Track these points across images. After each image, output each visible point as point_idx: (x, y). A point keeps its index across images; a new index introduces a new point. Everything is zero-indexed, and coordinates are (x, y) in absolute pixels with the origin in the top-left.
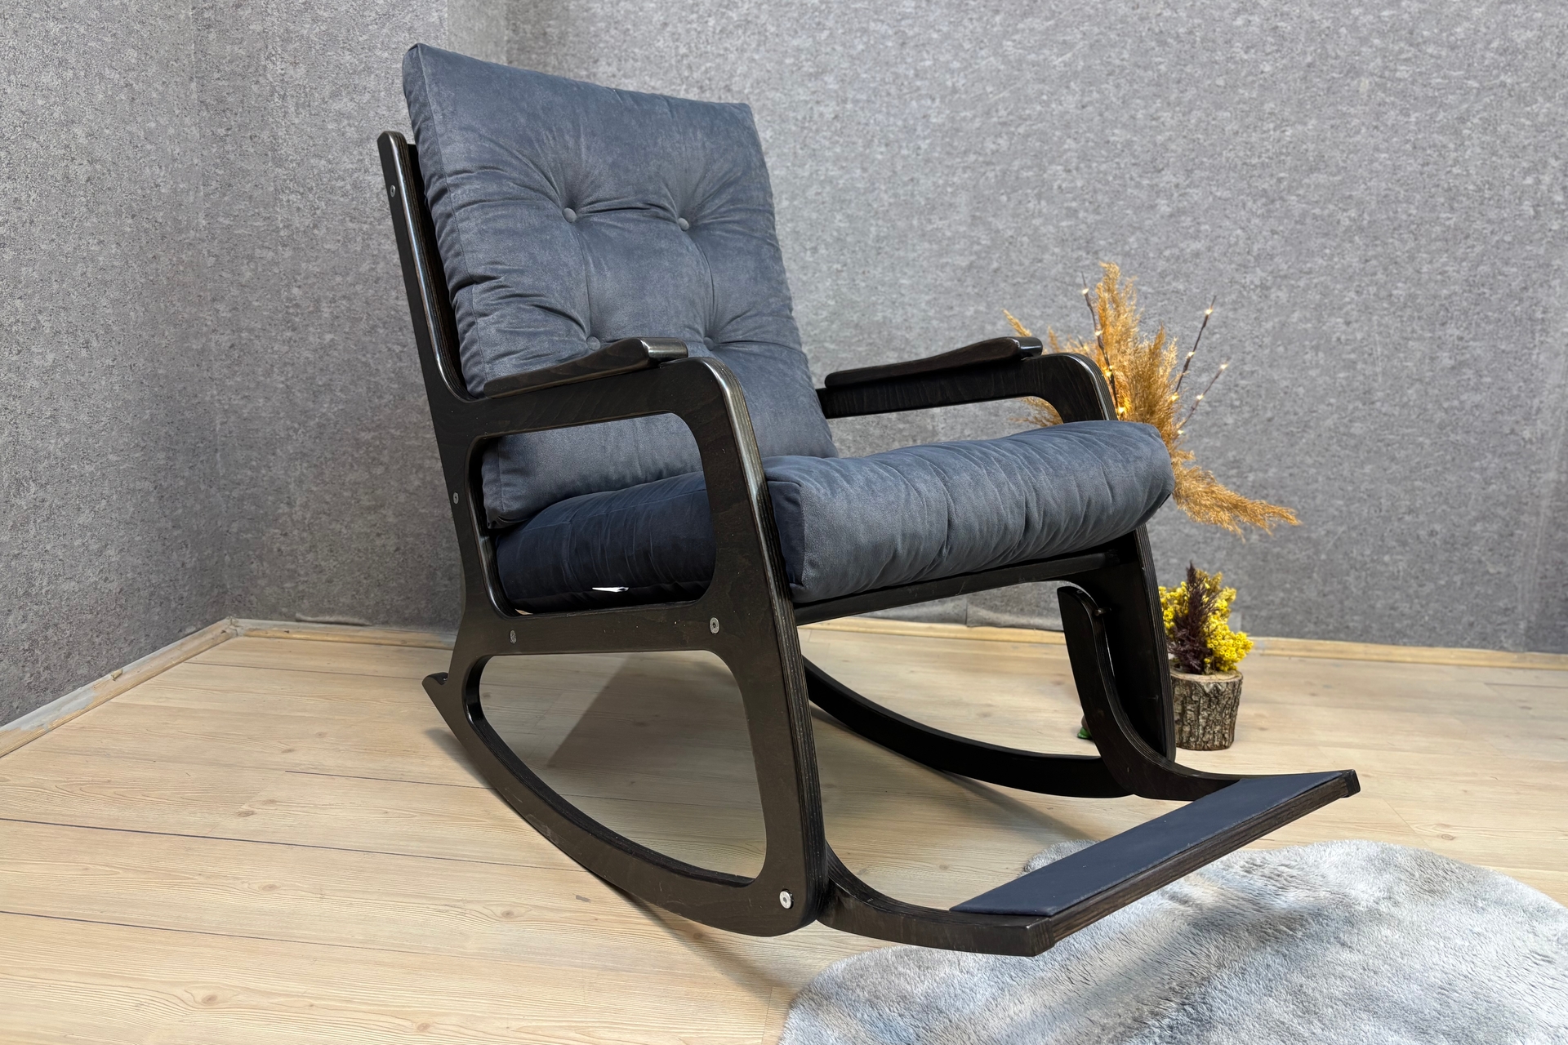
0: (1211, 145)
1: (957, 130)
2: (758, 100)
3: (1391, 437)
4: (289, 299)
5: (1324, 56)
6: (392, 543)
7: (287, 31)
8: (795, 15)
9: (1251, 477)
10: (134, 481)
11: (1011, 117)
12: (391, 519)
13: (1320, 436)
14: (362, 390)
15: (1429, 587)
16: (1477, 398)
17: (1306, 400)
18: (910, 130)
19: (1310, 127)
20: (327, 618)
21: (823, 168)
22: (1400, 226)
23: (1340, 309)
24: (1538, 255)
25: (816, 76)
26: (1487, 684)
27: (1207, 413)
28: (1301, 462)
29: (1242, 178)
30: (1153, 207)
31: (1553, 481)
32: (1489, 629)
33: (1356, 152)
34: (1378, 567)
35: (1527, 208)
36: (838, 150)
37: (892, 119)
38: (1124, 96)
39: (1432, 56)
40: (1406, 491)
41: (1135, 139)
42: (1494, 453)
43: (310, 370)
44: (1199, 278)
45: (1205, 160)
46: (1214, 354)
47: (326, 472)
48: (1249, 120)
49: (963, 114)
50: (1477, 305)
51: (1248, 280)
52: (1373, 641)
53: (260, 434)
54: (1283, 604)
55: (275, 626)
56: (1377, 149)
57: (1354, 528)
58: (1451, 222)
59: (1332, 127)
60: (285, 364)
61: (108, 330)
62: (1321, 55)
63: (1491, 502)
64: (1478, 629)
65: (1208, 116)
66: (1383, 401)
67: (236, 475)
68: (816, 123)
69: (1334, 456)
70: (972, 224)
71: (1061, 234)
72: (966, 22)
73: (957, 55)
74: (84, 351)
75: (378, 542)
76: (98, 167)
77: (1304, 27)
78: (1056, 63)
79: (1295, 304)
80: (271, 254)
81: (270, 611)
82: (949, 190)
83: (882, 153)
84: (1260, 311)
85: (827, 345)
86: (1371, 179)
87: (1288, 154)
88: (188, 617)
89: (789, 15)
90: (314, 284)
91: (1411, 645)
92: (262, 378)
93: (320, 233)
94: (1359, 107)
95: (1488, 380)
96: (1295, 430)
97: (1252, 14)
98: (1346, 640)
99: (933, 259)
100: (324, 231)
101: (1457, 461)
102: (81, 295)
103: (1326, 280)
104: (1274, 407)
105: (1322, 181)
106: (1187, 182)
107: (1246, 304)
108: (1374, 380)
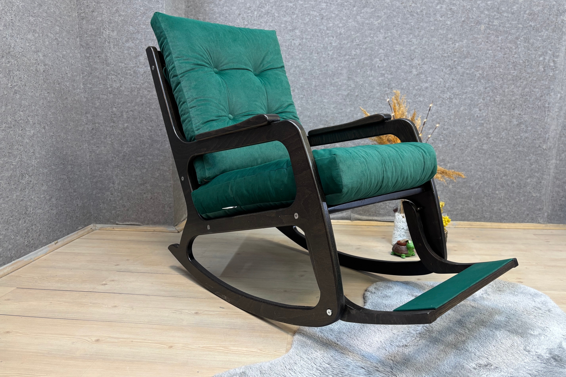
0: (430, 50)
1: (342, 48)
3: (497, 149)
4: (112, 112)
5: (468, 18)
6: (149, 196)
7: (110, 19)
8: (285, 10)
9: (449, 165)
10: (61, 175)
11: (360, 42)
12: (149, 188)
13: (472, 150)
14: (138, 143)
15: (513, 202)
16: (527, 135)
17: (467, 137)
18: (325, 48)
19: (464, 43)
20: (127, 223)
22: (497, 76)
23: (477, 105)
24: (545, 84)
25: (293, 30)
26: (534, 235)
27: (432, 143)
28: (466, 159)
29: (441, 61)
30: (411, 72)
31: (554, 163)
32: (534, 216)
33: (481, 51)
34: (494, 195)
35: (541, 68)
36: (301, 56)
37: (319, 44)
38: (399, 34)
39: (505, 17)
40: (503, 168)
41: (404, 49)
42: (533, 154)
43: (120, 137)
44: (428, 96)
45: (428, 55)
46: (434, 122)
47: (126, 172)
48: (444, 41)
49: (344, 42)
50: (525, 102)
51: (445, 96)
52: (493, 222)
53: (103, 159)
54: (461, 209)
55: (109, 226)
56: (488, 50)
57: (485, 182)
58: (515, 74)
59: (472, 42)
60: (111, 135)
61: (51, 123)
62: (467, 18)
63: (533, 171)
64: (530, 216)
65: (429, 40)
66: (494, 137)
67: (95, 174)
68: (293, 47)
69: (477, 157)
70: (348, 80)
71: (379, 82)
72: (344, 10)
73: (341, 22)
74: (43, 130)
75: (145, 196)
76: (47, 67)
77: (461, 8)
78: (375, 23)
79: (462, 104)
80: (106, 97)
81: (107, 221)
83: (316, 56)
84: (449, 107)
86: (486, 60)
87: (457, 52)
88: (79, 223)
89: (283, 10)
90: (121, 106)
91: (507, 222)
92: (103, 140)
93: (122, 89)
94: (481, 35)
95: (530, 128)
96: (463, 148)
97: (443, 4)
98: (484, 221)
99: (335, 92)
100: (124, 88)
101: (520, 157)
102: (42, 111)
103: (472, 95)
104: (456, 140)
105: (469, 61)
106: (422, 63)
107: (444, 105)
108: (490, 130)
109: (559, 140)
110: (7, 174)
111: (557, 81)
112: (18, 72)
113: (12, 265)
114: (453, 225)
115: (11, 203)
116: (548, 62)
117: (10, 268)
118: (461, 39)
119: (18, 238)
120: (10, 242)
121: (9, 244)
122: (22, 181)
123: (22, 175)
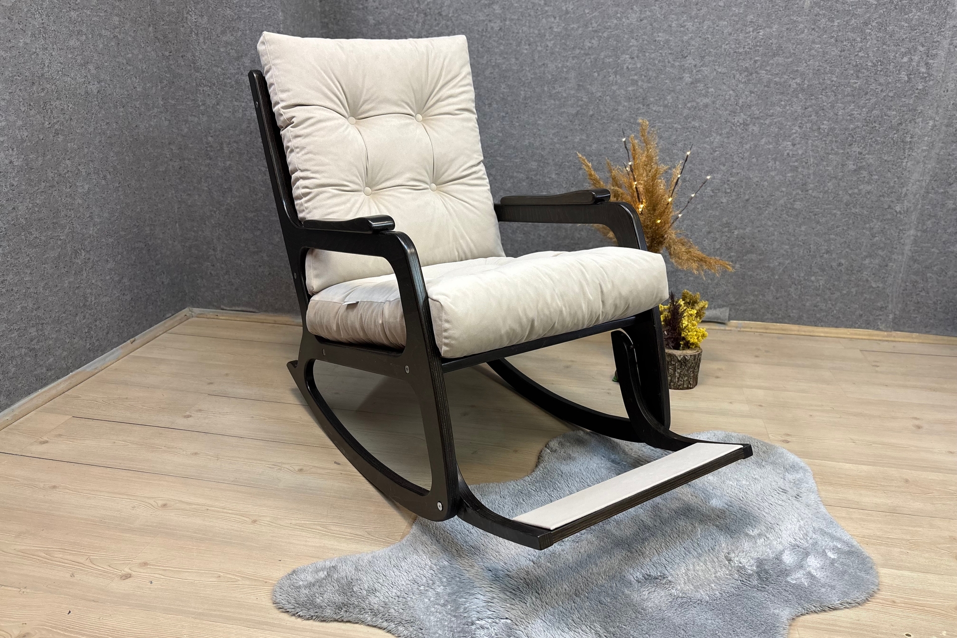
0: (715, 41)
1: (569, 36)
2: (457, 20)
3: (817, 210)
4: (207, 143)
6: (267, 270)
9: (736, 232)
10: (134, 244)
11: (599, 27)
13: (776, 209)
14: (247, 191)
15: (837, 294)
16: (869, 188)
17: (769, 189)
18: (542, 36)
19: (774, 30)
20: (237, 309)
21: (494, 58)
22: (826, 87)
23: (790, 137)
24: (909, 104)
25: (489, 5)
26: (861, 350)
27: (712, 196)
28: (765, 224)
29: (733, 61)
30: (681, 78)
31: (912, 235)
32: (871, 318)
33: (801, 44)
34: (808, 283)
35: (904, 76)
36: (502, 48)
37: (532, 30)
38: (665, 13)
40: (825, 241)
41: (671, 39)
42: (878, 219)
43: (220, 180)
44: (707, 119)
45: (712, 50)
47: (232, 233)
48: (738, 26)
49: (572, 26)
50: (871, 133)
51: (736, 120)
52: (803, 324)
53: (197, 214)
54: (753, 303)
55: (211, 312)
57: (795, 261)
58: (857, 85)
59: (787, 29)
60: (208, 177)
61: (115, 168)
63: (875, 247)
64: (865, 318)
65: (714, 24)
66: (813, 190)
67: (187, 234)
68: (489, 33)
69: (784, 221)
70: (578, 89)
71: (628, 95)
74: (103, 181)
79: (764, 133)
80: (196, 119)
81: (208, 304)
82: (565, 70)
83: (526, 49)
84: (742, 138)
85: (498, 158)
86: (810, 60)
87: (760, 46)
88: (167, 309)
90: (219, 134)
92: (196, 185)
93: (220, 107)
94: (804, 17)
95: (877, 177)
96: (762, 206)
98: (789, 324)
99: (556, 109)
100: (222, 106)
101: (856, 224)
102: (99, 152)
103: (781, 120)
104: (750, 193)
105: (781, 62)
106: (701, 64)
107: (734, 134)
108: (808, 178)
109: (924, 198)
110: (53, 254)
111: (930, 98)
112: (58, 102)
113: (69, 378)
114: (737, 327)
115: (61, 294)
116: (917, 66)
117: (67, 383)
118: (769, 23)
119: (76, 340)
120: (64, 347)
121: (64, 350)
122: (77, 261)
123: (76, 252)
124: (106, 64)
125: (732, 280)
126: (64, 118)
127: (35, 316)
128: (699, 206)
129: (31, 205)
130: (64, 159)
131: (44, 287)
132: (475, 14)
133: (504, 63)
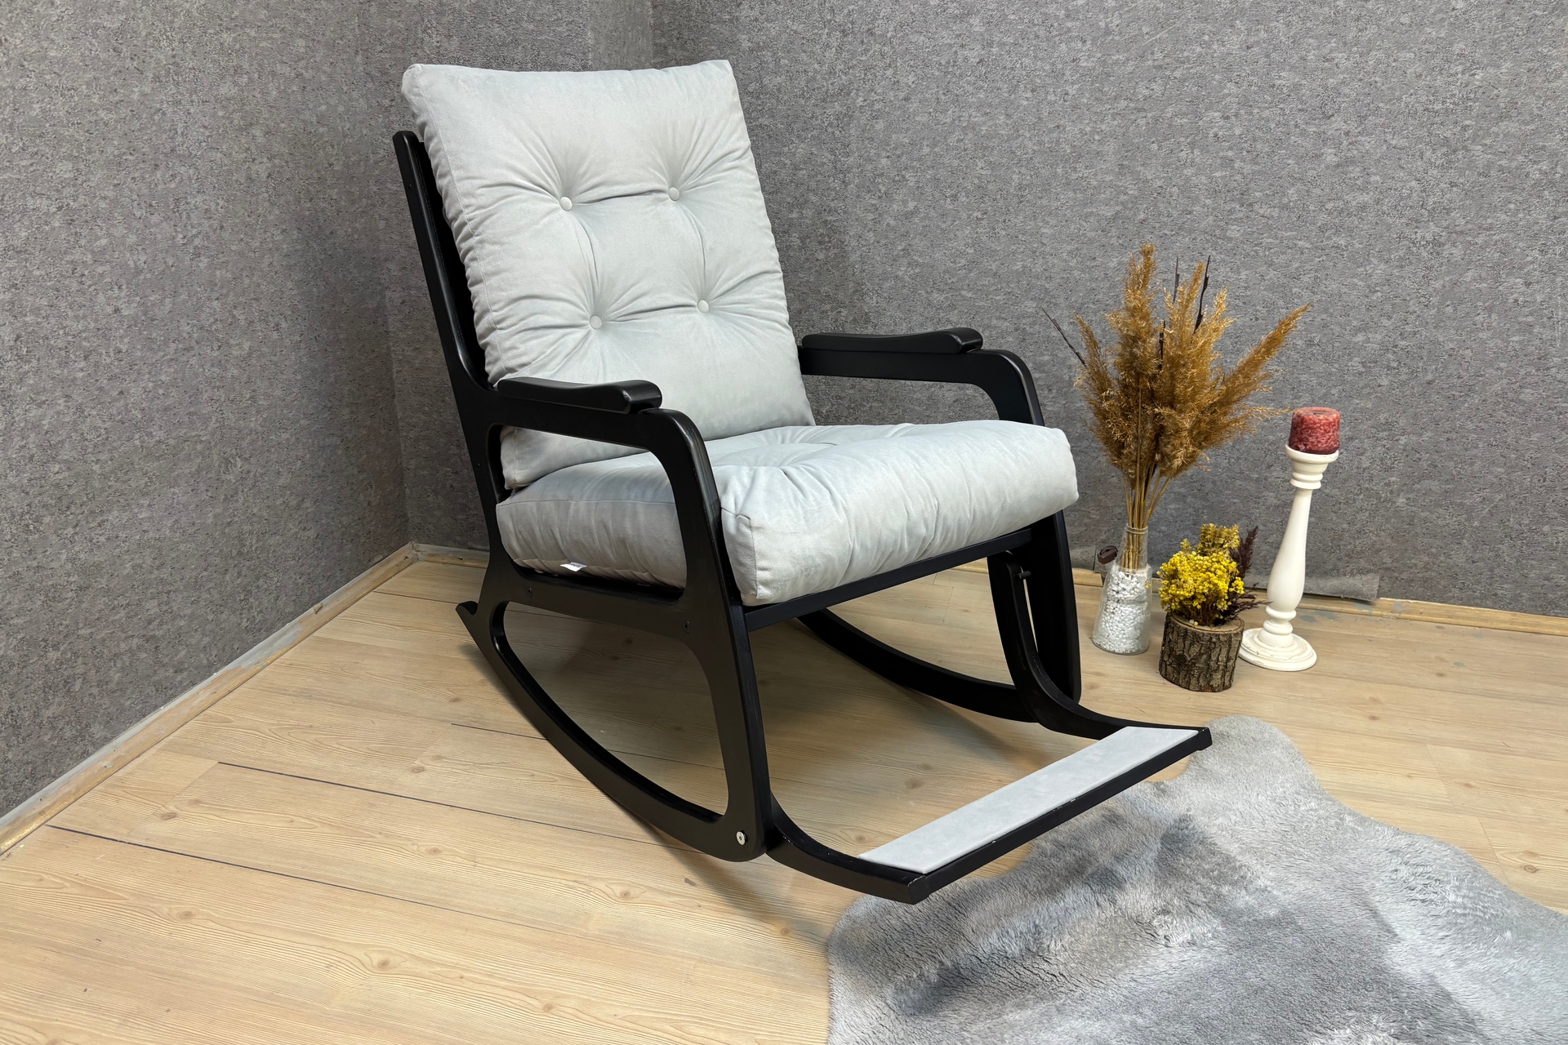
0: (1389, 89)
1: (1108, 75)
2: (901, 44)
3: (1563, 405)
9: (1403, 440)
11: (1167, 60)
13: (1485, 400)
17: (1472, 363)
18: (1058, 75)
19: (1504, 70)
21: (966, 114)
23: (1521, 268)
25: (962, 18)
27: (1360, 374)
28: (1462, 427)
29: (1422, 126)
30: (1317, 156)
33: (1554, 98)
34: (1536, 537)
36: (982, 95)
37: (1039, 63)
38: (1295, 34)
41: (1304, 82)
44: (1363, 233)
45: (1381, 105)
48: (1437, 61)
49: (1115, 57)
51: (1419, 235)
52: (1521, 610)
54: (1426, 568)
55: (451, 552)
57: (1514, 496)
59: (1529, 70)
65: (1388, 57)
66: (1559, 367)
68: (960, 68)
69: (1498, 422)
70: (1120, 173)
71: (1214, 185)
76: (277, 161)
79: (1470, 262)
81: (445, 539)
82: (1097, 137)
83: (1027, 99)
84: (1429, 268)
87: (1476, 100)
88: (375, 548)
96: (1457, 394)
98: (1494, 608)
99: (1077, 208)
102: (269, 283)
103: (1508, 237)
104: (1436, 369)
105: (1513, 130)
106: (1359, 129)
107: (1414, 261)
108: (1551, 345)
110: (187, 468)
112: (199, 198)
113: (213, 682)
115: (200, 537)
117: (209, 692)
118: (1495, 57)
119: (224, 616)
120: (204, 629)
121: (204, 635)
122: (228, 477)
123: (227, 462)
124: (283, 125)
125: (1388, 526)
126: (210, 226)
127: (156, 579)
128: (1333, 391)
129: (151, 384)
130: (209, 299)
131: (171, 528)
132: (936, 33)
133: (984, 123)
